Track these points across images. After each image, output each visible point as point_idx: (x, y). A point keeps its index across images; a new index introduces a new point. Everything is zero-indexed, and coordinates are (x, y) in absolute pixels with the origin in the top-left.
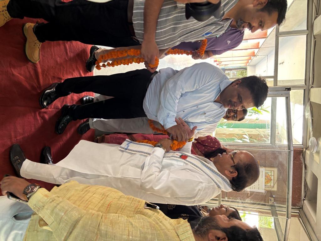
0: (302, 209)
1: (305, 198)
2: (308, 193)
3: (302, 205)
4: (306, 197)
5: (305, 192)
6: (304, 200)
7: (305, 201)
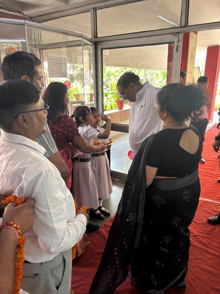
0: (32, 18)
1: (21, 13)
2: (16, 8)
3: (28, 17)
4: (20, 11)
5: (15, 11)
6: (23, 14)
7: (25, 14)
